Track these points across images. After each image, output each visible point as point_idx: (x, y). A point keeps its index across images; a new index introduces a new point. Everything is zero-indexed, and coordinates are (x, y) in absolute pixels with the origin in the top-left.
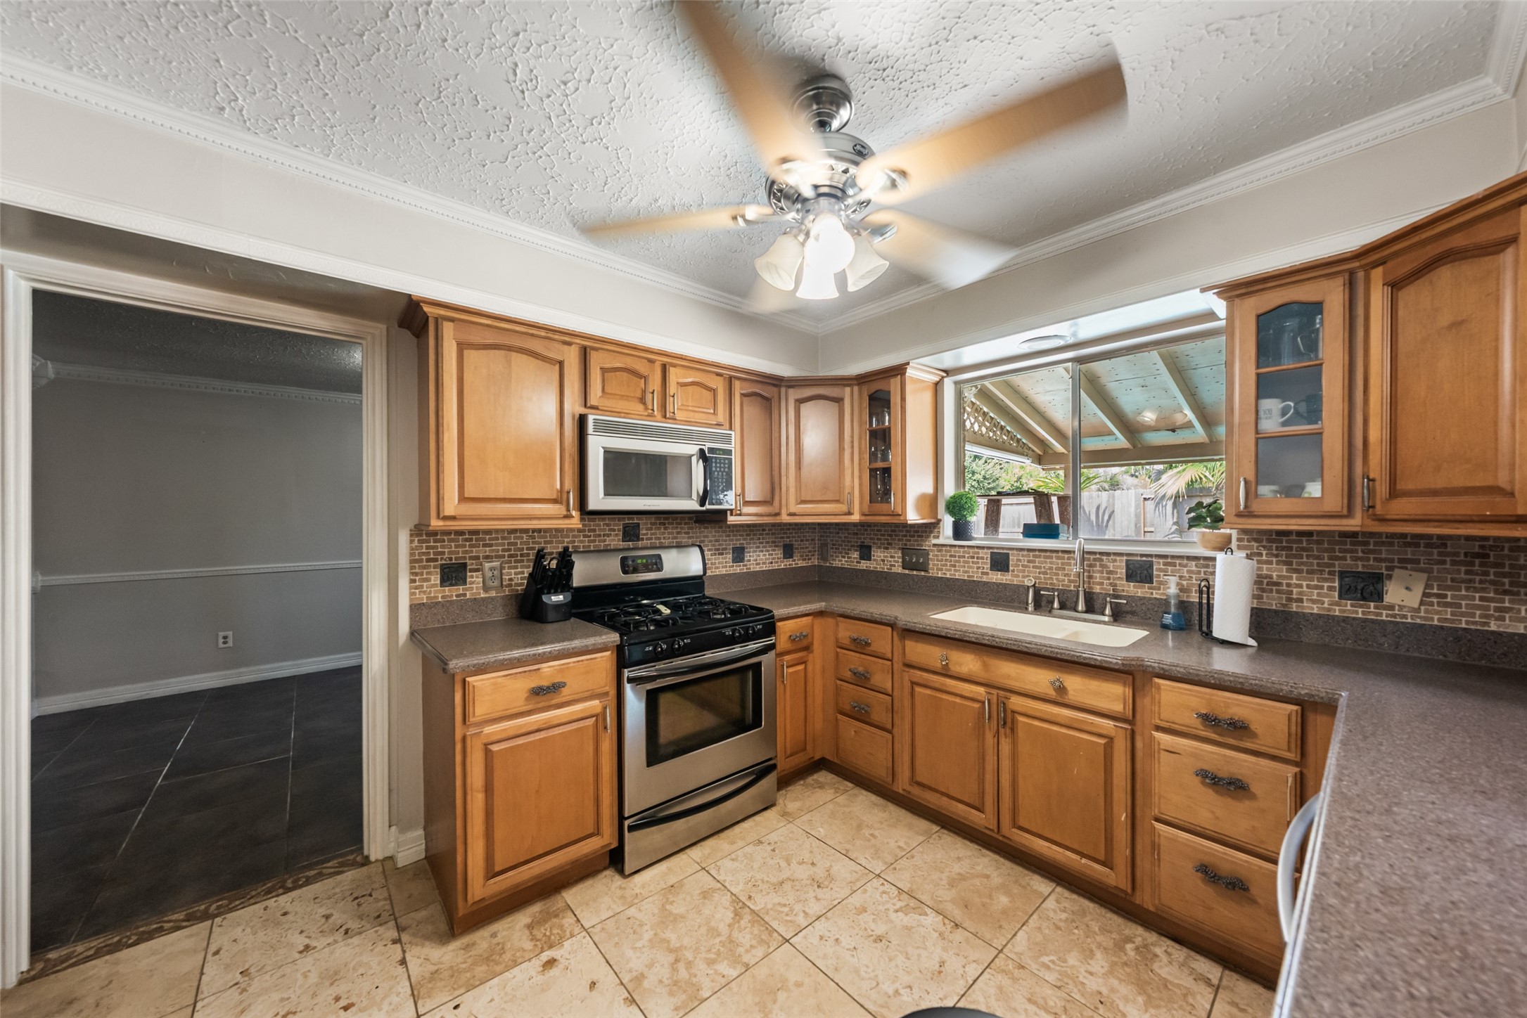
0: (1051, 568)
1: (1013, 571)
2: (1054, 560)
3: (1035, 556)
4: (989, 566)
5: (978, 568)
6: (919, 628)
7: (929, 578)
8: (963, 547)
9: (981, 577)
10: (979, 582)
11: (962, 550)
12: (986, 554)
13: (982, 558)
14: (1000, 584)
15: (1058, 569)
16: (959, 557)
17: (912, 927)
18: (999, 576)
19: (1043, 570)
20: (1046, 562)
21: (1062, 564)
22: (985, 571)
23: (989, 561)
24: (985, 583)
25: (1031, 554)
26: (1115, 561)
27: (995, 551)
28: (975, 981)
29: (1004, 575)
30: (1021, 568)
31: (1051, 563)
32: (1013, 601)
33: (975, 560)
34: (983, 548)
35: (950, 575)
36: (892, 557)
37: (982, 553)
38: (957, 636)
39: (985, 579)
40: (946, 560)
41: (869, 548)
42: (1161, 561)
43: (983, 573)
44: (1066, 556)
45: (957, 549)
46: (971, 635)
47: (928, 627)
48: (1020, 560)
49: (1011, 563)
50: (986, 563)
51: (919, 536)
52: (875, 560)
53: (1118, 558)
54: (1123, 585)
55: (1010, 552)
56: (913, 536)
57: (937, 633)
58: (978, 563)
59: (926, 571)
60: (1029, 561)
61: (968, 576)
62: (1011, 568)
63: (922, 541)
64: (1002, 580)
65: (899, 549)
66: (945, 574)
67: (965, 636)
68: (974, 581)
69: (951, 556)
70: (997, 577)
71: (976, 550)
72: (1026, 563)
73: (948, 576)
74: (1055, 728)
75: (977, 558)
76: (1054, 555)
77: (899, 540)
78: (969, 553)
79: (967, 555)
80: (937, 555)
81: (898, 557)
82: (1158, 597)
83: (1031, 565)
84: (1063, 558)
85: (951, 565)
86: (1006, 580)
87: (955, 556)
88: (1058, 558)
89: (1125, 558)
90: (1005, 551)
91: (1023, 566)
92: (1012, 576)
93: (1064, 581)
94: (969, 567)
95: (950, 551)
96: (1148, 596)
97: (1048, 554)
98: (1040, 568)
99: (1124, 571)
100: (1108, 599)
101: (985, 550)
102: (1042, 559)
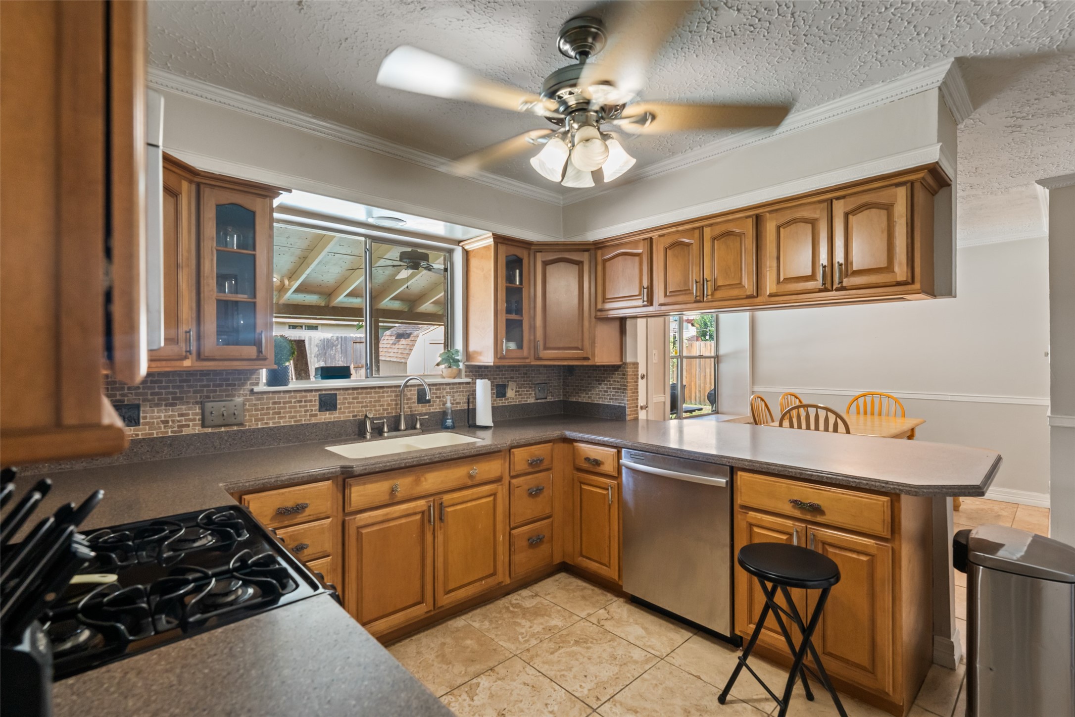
0: (371, 402)
1: (340, 409)
2: (373, 395)
3: (358, 394)
4: (318, 408)
5: (306, 411)
6: (379, 467)
7: (244, 432)
8: (279, 392)
9: (309, 420)
10: (308, 424)
11: (287, 395)
12: (315, 397)
13: (311, 401)
14: (329, 422)
15: (375, 402)
16: (284, 403)
17: (491, 693)
18: (327, 416)
19: (364, 404)
20: (367, 398)
21: (379, 397)
22: (313, 413)
23: (318, 403)
24: (316, 424)
25: (355, 392)
26: (411, 390)
27: (324, 392)
28: (539, 672)
29: (332, 414)
30: (347, 405)
31: (371, 397)
32: (341, 435)
33: (303, 404)
34: (311, 391)
35: (274, 423)
36: (181, 415)
37: (309, 396)
38: (415, 463)
39: (314, 420)
40: (268, 408)
41: (138, 407)
42: (434, 387)
43: (311, 416)
44: (381, 390)
45: (282, 395)
46: (426, 458)
47: (388, 464)
48: (346, 399)
49: (338, 401)
50: (315, 405)
51: (228, 385)
52: (145, 424)
53: (413, 388)
54: (415, 407)
55: (337, 392)
56: (221, 385)
57: (396, 466)
58: (306, 406)
59: (241, 424)
60: (353, 399)
61: (295, 421)
62: (338, 407)
63: (235, 390)
64: (331, 418)
65: (197, 403)
66: (266, 423)
67: (421, 460)
68: (302, 425)
69: (274, 403)
70: (326, 417)
71: (304, 394)
72: (351, 400)
73: (271, 425)
74: (469, 504)
75: (305, 402)
76: (373, 391)
77: (195, 392)
78: (296, 398)
79: (293, 400)
80: (255, 405)
81: (196, 414)
82: (433, 411)
83: (355, 401)
84: (379, 393)
85: (275, 413)
86: (334, 417)
87: (280, 403)
88: (376, 393)
89: (416, 388)
90: (333, 392)
91: (349, 403)
92: (339, 414)
93: (379, 410)
94: (295, 412)
95: (274, 398)
96: (428, 411)
97: (369, 390)
98: (362, 402)
99: (416, 397)
100: (418, 417)
101: (314, 393)
102: (364, 395)
